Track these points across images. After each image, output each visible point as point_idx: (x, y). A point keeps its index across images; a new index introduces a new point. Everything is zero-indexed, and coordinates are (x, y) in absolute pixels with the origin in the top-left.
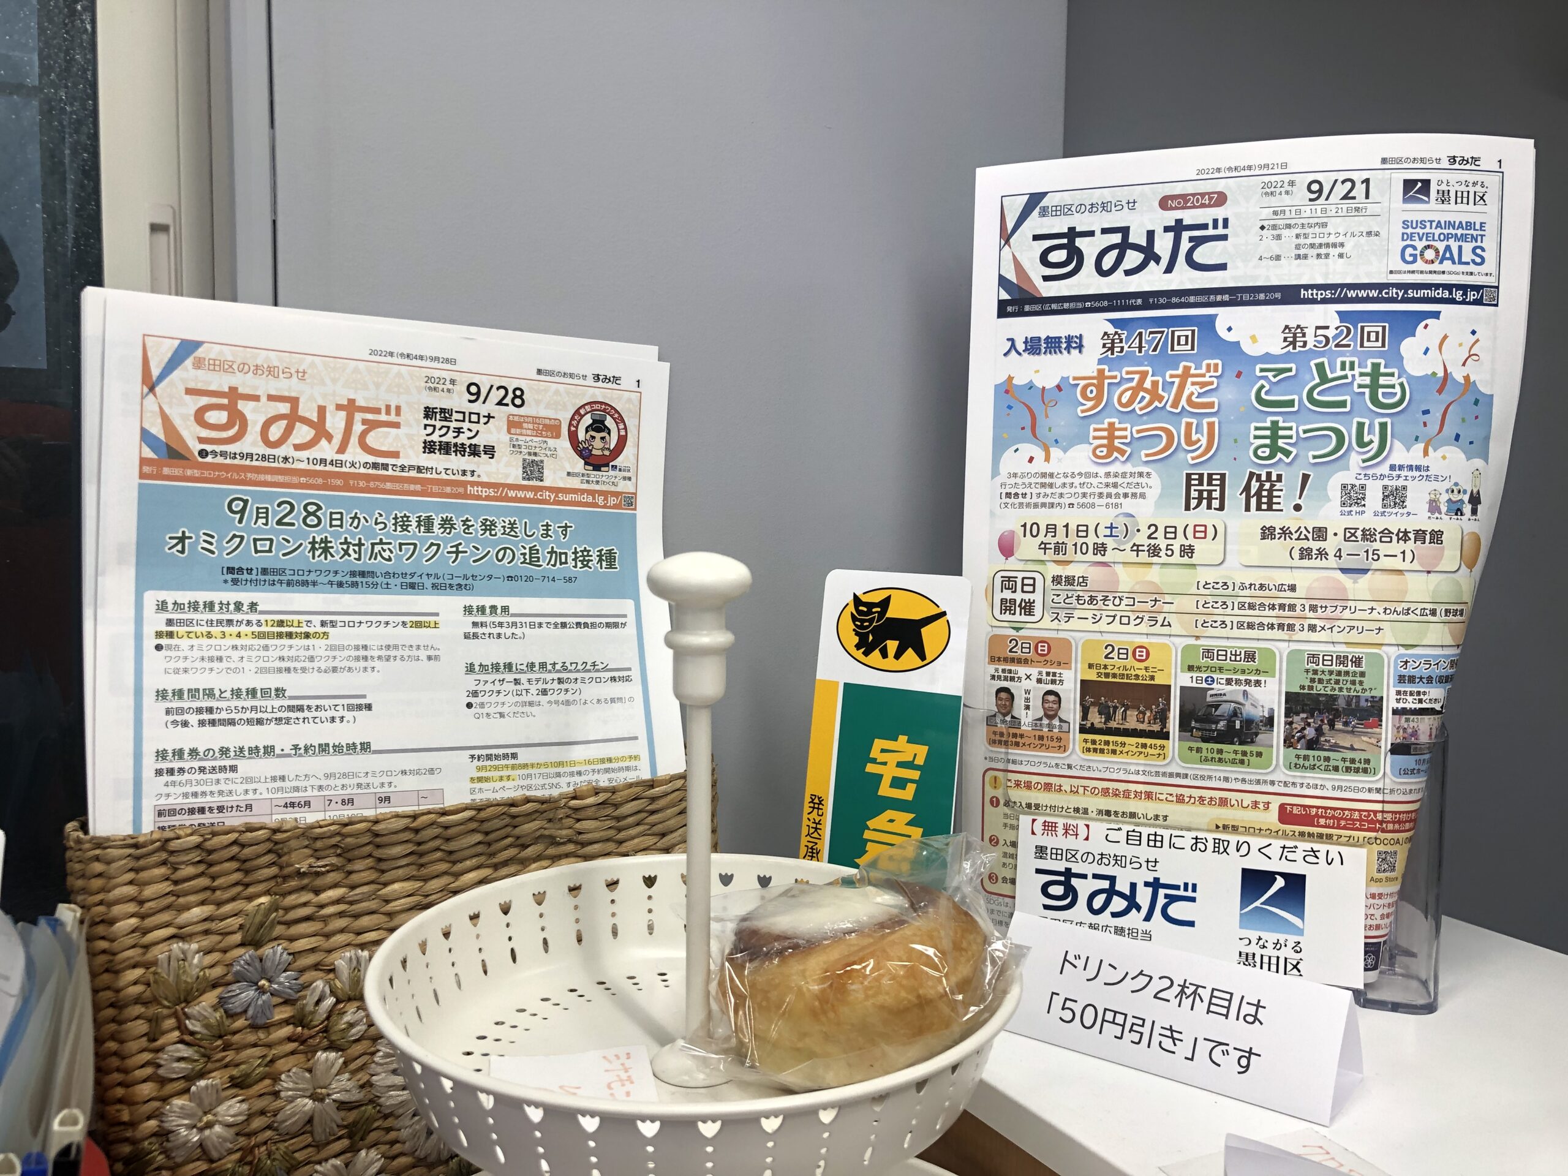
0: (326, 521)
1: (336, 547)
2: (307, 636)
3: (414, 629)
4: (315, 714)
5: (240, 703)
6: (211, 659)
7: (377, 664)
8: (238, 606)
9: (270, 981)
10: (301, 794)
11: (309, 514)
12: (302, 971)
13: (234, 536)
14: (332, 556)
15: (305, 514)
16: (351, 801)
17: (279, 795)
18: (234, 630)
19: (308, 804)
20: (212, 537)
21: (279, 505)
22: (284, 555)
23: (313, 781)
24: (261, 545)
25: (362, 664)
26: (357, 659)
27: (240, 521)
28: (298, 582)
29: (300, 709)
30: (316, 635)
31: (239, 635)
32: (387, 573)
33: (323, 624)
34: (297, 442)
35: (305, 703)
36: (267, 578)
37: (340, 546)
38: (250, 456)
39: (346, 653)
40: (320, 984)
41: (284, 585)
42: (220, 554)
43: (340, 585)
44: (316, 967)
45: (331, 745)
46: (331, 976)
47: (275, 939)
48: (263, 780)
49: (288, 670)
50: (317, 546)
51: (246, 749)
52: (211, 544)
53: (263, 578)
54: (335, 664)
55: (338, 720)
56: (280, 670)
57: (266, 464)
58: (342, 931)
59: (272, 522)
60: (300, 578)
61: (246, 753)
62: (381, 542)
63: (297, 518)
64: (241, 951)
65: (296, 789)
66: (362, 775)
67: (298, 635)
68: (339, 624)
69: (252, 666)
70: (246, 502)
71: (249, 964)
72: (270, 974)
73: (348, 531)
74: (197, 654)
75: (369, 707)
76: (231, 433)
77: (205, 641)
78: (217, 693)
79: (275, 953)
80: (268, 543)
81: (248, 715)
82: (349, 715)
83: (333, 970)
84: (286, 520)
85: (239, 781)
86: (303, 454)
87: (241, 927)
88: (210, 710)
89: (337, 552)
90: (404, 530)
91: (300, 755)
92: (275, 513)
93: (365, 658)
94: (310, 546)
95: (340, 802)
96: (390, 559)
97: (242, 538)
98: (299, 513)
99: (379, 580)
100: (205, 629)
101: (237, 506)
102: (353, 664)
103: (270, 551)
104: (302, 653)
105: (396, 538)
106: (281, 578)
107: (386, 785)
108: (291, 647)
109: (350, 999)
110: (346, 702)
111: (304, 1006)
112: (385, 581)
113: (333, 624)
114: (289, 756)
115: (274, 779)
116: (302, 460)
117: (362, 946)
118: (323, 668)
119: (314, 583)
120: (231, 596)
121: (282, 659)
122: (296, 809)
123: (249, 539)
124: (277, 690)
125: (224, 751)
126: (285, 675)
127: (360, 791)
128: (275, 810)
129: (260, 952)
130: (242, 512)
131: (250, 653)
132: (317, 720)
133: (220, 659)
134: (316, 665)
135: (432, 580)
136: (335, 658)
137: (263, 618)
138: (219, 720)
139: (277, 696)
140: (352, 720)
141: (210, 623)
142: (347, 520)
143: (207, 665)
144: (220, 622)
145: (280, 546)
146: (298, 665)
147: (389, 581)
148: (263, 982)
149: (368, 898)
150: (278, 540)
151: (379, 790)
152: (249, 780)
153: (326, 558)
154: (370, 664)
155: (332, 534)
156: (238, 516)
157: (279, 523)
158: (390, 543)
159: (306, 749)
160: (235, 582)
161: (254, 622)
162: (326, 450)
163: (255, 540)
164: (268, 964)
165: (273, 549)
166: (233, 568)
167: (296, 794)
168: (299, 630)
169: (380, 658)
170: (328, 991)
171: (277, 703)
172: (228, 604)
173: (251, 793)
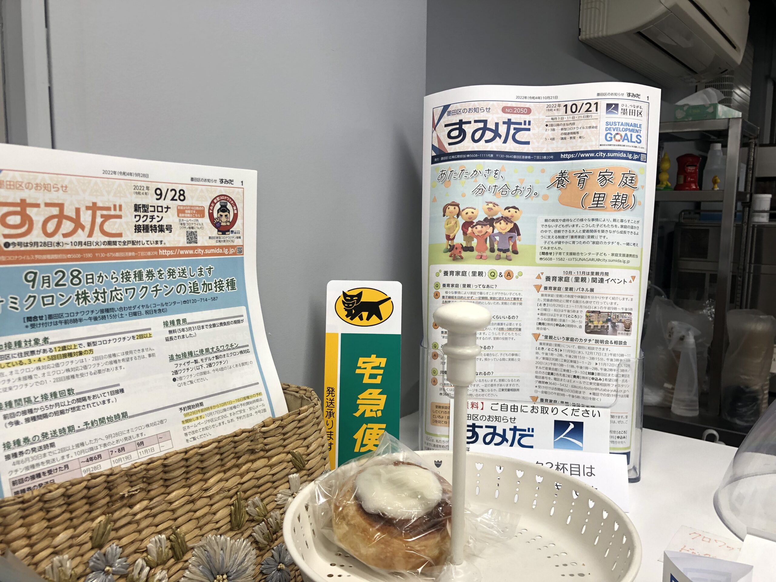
0: (84, 280)
1: (91, 295)
2: (81, 353)
3: (139, 340)
4: (93, 401)
5: (48, 403)
6: (25, 378)
7: (122, 364)
8: (37, 341)
10: (95, 451)
11: (74, 277)
13: (30, 297)
14: (89, 302)
15: (71, 277)
16: (123, 449)
17: (83, 455)
18: (36, 357)
19: (100, 456)
20: (16, 299)
21: (56, 274)
22: (61, 305)
23: (100, 442)
24: (47, 301)
25: (114, 365)
26: (111, 363)
27: (33, 287)
28: (71, 320)
29: (84, 399)
30: (86, 352)
31: (40, 360)
32: (121, 308)
33: (89, 344)
34: (64, 232)
35: (86, 395)
36: (52, 320)
37: (93, 295)
38: (36, 244)
39: (104, 360)
41: (63, 324)
42: (22, 310)
43: (96, 319)
45: (106, 418)
48: (71, 448)
49: (73, 377)
50: (80, 296)
51: (58, 431)
52: (15, 303)
53: (49, 321)
54: (99, 368)
55: (106, 402)
56: (68, 378)
57: (46, 248)
59: (53, 285)
60: (72, 318)
61: (58, 433)
62: (116, 290)
63: (66, 281)
65: (92, 449)
66: (125, 432)
67: (75, 354)
68: (98, 343)
69: (51, 378)
70: (35, 274)
73: (97, 285)
74: (16, 376)
75: (122, 391)
76: (23, 230)
77: (19, 368)
78: (33, 399)
80: (51, 298)
81: (54, 409)
82: (112, 398)
84: (61, 283)
85: (57, 452)
86: (69, 240)
88: (31, 411)
89: (92, 299)
90: (128, 281)
91: (90, 428)
92: (54, 279)
93: (115, 362)
94: (76, 297)
95: (117, 451)
96: (121, 300)
97: (35, 297)
98: (68, 277)
99: (117, 313)
100: (18, 359)
101: (30, 277)
102: (109, 367)
103: (52, 303)
104: (79, 364)
105: (123, 286)
106: (61, 319)
107: (140, 435)
108: (72, 362)
110: (109, 390)
112: (120, 313)
113: (95, 344)
114: (83, 430)
115: (77, 446)
116: (68, 243)
118: (93, 372)
119: (81, 320)
120: (31, 336)
121: (68, 370)
122: (94, 461)
123: (39, 297)
124: (68, 390)
125: (45, 435)
126: (71, 380)
127: (126, 442)
128: (82, 464)
130: (34, 281)
131: (48, 370)
132: (95, 404)
133: (30, 377)
134: (88, 370)
135: (145, 309)
136: (98, 364)
137: (52, 346)
138: (38, 416)
139: (69, 394)
140: (114, 400)
141: (20, 355)
142: (96, 278)
143: (23, 382)
144: (26, 353)
145: (58, 300)
146: (78, 372)
147: (123, 313)
150: (57, 297)
151: (137, 439)
152: (63, 450)
153: (86, 304)
154: (118, 365)
155: (87, 288)
156: (31, 284)
157: (57, 285)
158: (121, 290)
159: (92, 423)
160: (33, 326)
161: (48, 350)
162: (81, 236)
163: (43, 298)
165: (54, 302)
166: (31, 317)
167: (92, 452)
168: (75, 351)
169: (123, 360)
171: (70, 398)
172: (30, 341)
173: (66, 457)
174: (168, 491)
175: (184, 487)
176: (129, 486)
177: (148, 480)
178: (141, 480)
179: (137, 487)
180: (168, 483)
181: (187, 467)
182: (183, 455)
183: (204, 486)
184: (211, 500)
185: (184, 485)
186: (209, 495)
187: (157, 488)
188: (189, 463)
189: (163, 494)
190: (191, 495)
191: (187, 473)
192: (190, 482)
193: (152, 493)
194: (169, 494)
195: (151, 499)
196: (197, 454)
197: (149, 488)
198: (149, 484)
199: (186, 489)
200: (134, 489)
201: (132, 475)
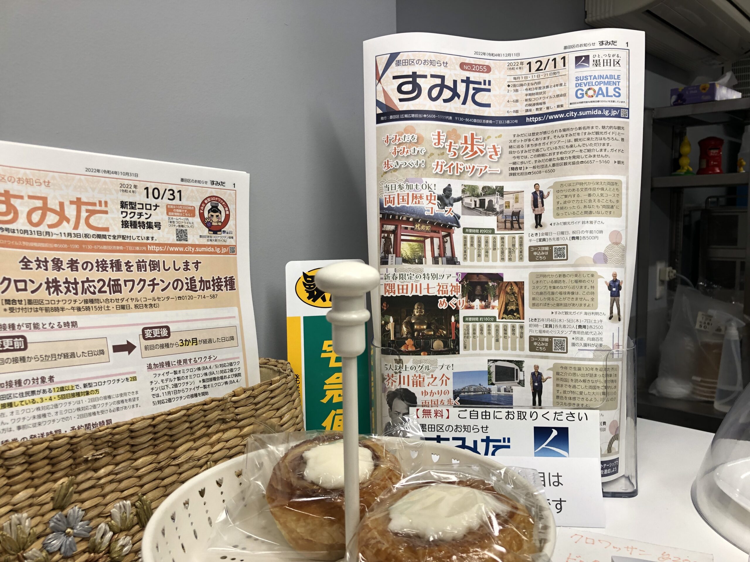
9: (72, 528)
12: (91, 520)
40: (103, 526)
44: (99, 516)
46: (109, 519)
47: (73, 503)
58: (112, 492)
64: (53, 513)
71: (59, 521)
72: (72, 525)
79: (74, 511)
83: (110, 516)
87: (52, 499)
109: (121, 531)
111: (95, 540)
117: (125, 498)
129: (65, 512)
148: (69, 530)
149: (125, 470)
164: (71, 519)
170: (108, 528)
174: (134, 457)
175: (151, 454)
176: (94, 449)
177: (114, 445)
178: (106, 444)
179: (102, 451)
180: (135, 449)
181: (155, 433)
182: (149, 421)
183: (173, 454)
184: (179, 468)
185: (151, 452)
186: (177, 463)
187: (123, 453)
188: (156, 429)
189: (129, 459)
190: (159, 463)
191: (155, 439)
192: (157, 449)
193: (118, 458)
194: (136, 460)
195: (117, 464)
196: (164, 420)
197: (115, 453)
198: (115, 449)
199: (154, 456)
200: (98, 453)
201: (96, 439)
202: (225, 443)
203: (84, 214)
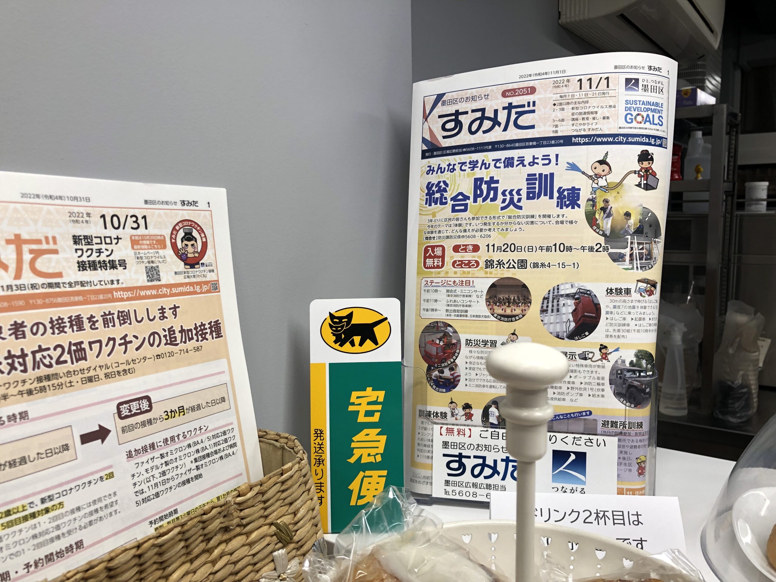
202: (229, 556)
203: (27, 257)
